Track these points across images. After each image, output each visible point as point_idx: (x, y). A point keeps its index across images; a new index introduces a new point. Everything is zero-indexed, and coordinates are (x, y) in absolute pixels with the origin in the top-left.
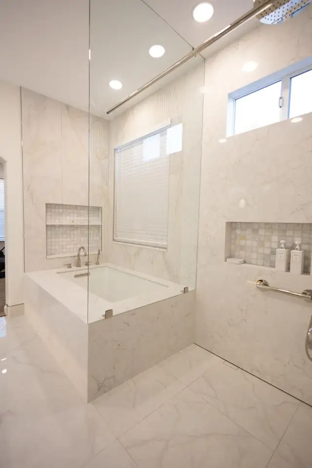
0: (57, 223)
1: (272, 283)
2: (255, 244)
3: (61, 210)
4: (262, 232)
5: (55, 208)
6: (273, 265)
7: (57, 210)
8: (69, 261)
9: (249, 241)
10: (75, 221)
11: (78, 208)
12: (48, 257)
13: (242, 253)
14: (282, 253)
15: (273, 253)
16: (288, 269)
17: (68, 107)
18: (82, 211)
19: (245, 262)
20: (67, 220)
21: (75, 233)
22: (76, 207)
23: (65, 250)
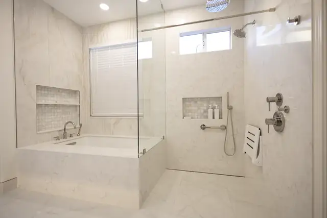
0: (43, 102)
1: (207, 125)
2: (196, 108)
3: (46, 92)
4: (199, 103)
5: (41, 90)
6: (207, 117)
7: (43, 92)
8: (57, 134)
9: (193, 107)
10: (58, 102)
11: (61, 91)
12: (38, 132)
13: (190, 114)
14: (210, 111)
15: (206, 111)
16: (214, 118)
17: (53, 9)
18: (63, 94)
19: (192, 118)
20: (51, 100)
21: (58, 111)
22: (59, 89)
23: (50, 126)
